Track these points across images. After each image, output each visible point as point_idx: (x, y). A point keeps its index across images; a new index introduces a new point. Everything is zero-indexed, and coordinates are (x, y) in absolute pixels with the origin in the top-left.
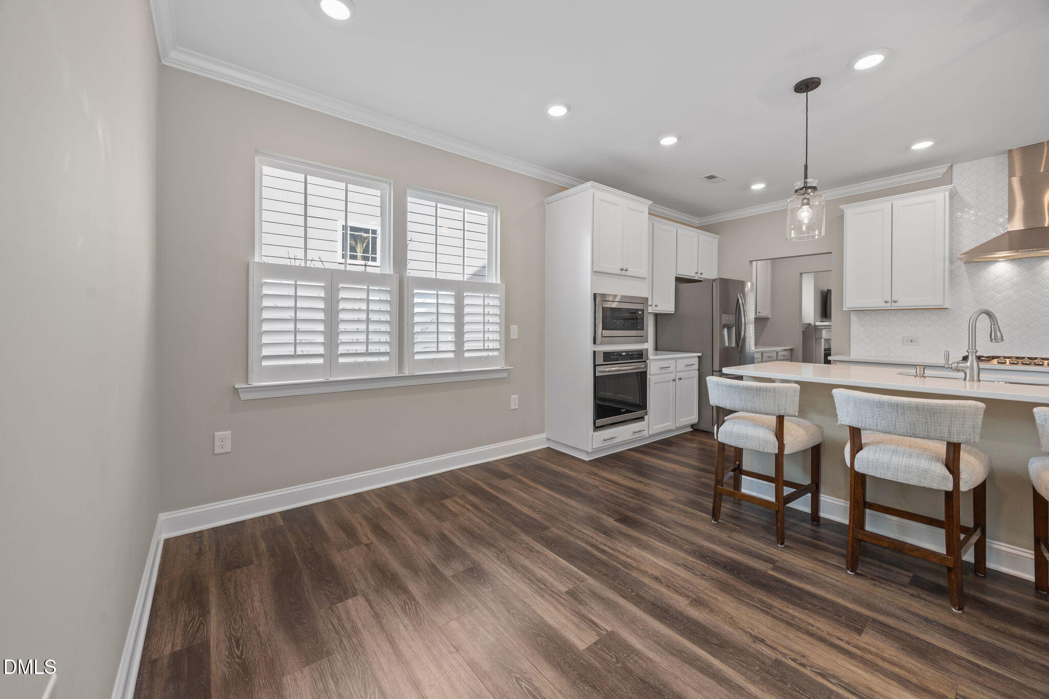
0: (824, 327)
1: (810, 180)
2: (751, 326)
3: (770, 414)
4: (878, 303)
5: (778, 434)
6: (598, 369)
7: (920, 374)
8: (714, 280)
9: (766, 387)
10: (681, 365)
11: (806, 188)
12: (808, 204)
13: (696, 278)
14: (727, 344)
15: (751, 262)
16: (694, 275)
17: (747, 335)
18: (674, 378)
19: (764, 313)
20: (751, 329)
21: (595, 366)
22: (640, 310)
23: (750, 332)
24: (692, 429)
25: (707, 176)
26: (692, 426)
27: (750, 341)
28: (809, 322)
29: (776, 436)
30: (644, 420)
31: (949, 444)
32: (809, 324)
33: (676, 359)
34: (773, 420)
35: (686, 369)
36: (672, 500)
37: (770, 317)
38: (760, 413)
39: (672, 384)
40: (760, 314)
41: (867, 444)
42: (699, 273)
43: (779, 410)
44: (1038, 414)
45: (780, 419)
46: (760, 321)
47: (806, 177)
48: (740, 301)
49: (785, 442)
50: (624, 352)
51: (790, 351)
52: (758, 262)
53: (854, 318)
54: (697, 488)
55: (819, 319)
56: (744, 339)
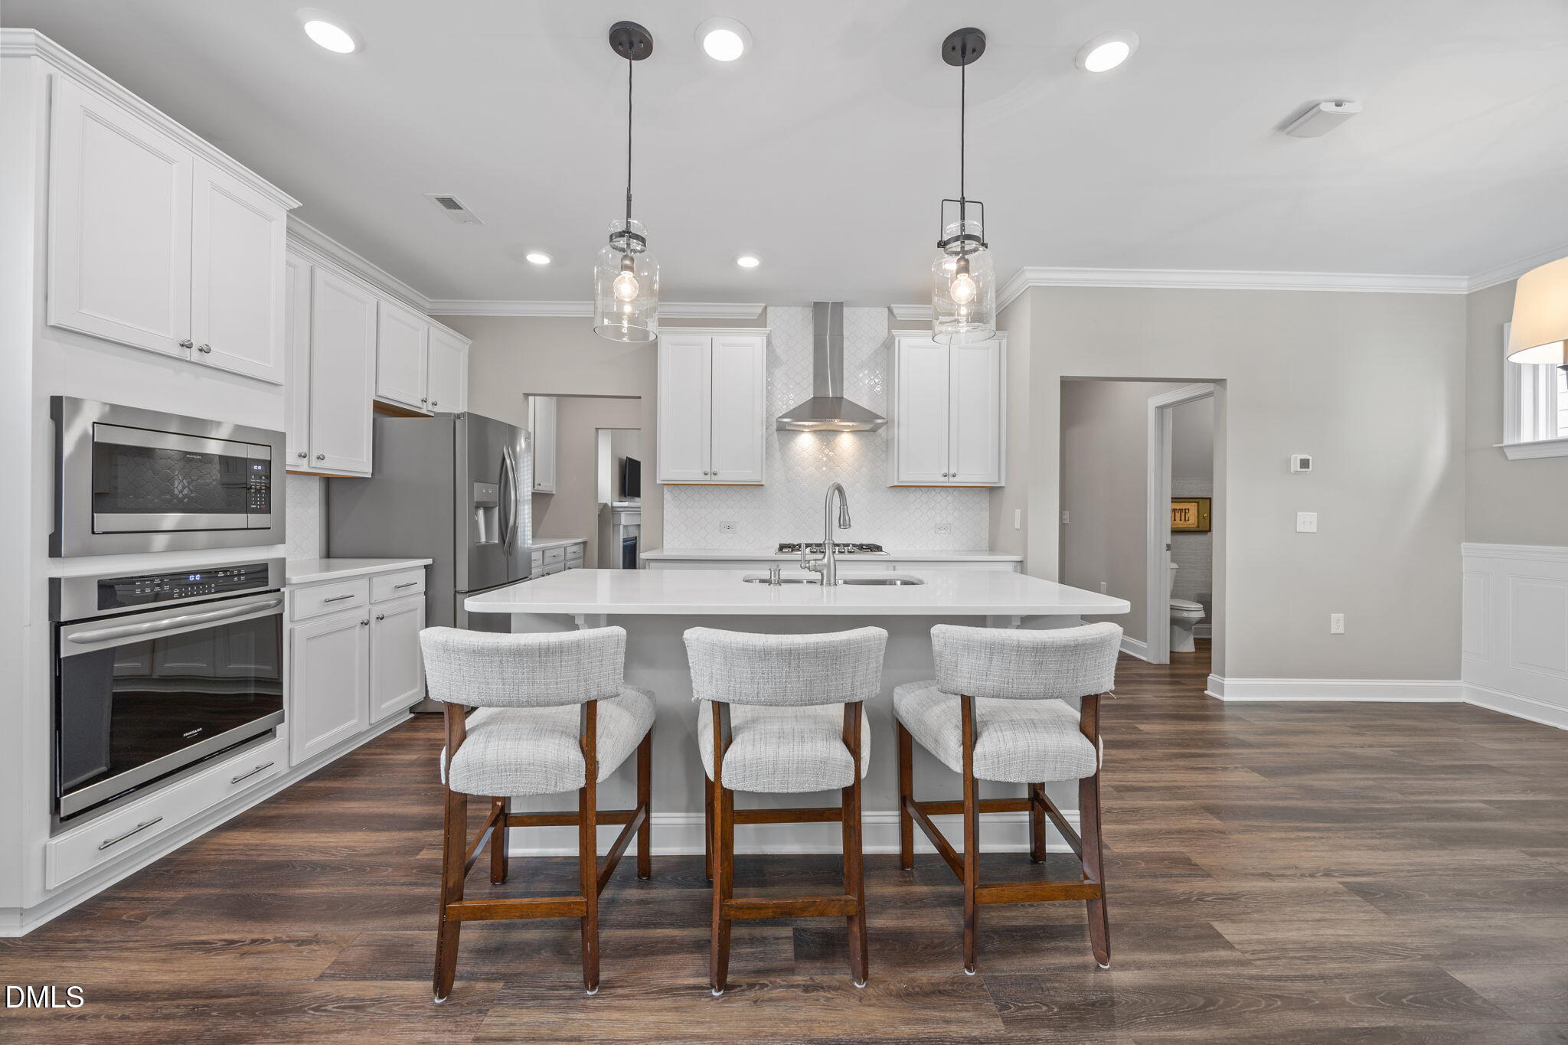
0: (622, 510)
1: (636, 222)
2: (526, 507)
3: (569, 703)
4: (695, 475)
5: (584, 742)
6: (68, 634)
7: (775, 580)
8: (458, 416)
9: (561, 644)
10: (383, 589)
11: (627, 233)
12: (631, 269)
13: (424, 411)
14: (483, 539)
15: (527, 395)
16: (419, 404)
17: (520, 520)
18: (365, 618)
19: (547, 486)
20: (526, 512)
21: (57, 627)
22: (258, 462)
23: (524, 517)
24: (412, 715)
25: (441, 195)
26: (412, 710)
27: (524, 531)
28: (605, 502)
29: (582, 747)
30: (275, 736)
31: (848, 706)
32: (606, 505)
33: (370, 577)
34: (573, 714)
35: (397, 595)
36: (322, 977)
37: (554, 493)
38: (548, 705)
39: (359, 633)
40: (540, 488)
41: (739, 729)
42: (430, 402)
43: (587, 691)
44: (938, 636)
45: (590, 709)
46: (540, 499)
47: (629, 215)
48: (508, 461)
49: (599, 757)
50: (195, 573)
51: (582, 545)
52: (537, 397)
53: (667, 496)
54: (405, 890)
55: (617, 497)
56: (515, 527)
